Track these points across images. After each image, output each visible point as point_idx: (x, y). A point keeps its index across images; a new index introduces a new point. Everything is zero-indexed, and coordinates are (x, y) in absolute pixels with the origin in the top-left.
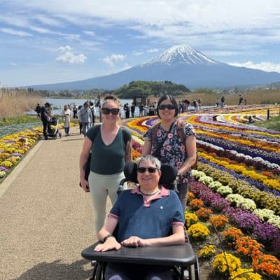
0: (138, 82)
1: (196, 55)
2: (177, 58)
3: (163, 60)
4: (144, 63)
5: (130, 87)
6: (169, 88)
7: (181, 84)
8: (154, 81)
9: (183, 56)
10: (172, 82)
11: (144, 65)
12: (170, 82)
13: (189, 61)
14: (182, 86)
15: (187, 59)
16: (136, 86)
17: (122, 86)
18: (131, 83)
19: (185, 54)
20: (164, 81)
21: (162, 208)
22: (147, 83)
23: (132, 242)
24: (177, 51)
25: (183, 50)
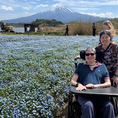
0: (40, 20)
1: (66, 8)
2: (57, 9)
3: (52, 10)
4: (43, 11)
5: (36, 22)
6: (54, 23)
7: (60, 21)
8: (47, 19)
9: (60, 9)
10: (56, 20)
11: (43, 12)
12: (55, 20)
13: (63, 11)
14: (60, 22)
15: (62, 10)
16: (39, 21)
17: (32, 21)
18: (36, 20)
19: (61, 8)
20: (52, 19)
21: (99, 71)
22: (44, 20)
23: (90, 86)
24: (58, 6)
25: (60, 6)
